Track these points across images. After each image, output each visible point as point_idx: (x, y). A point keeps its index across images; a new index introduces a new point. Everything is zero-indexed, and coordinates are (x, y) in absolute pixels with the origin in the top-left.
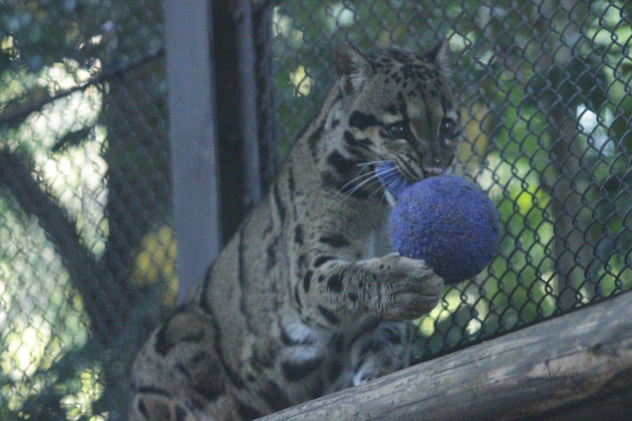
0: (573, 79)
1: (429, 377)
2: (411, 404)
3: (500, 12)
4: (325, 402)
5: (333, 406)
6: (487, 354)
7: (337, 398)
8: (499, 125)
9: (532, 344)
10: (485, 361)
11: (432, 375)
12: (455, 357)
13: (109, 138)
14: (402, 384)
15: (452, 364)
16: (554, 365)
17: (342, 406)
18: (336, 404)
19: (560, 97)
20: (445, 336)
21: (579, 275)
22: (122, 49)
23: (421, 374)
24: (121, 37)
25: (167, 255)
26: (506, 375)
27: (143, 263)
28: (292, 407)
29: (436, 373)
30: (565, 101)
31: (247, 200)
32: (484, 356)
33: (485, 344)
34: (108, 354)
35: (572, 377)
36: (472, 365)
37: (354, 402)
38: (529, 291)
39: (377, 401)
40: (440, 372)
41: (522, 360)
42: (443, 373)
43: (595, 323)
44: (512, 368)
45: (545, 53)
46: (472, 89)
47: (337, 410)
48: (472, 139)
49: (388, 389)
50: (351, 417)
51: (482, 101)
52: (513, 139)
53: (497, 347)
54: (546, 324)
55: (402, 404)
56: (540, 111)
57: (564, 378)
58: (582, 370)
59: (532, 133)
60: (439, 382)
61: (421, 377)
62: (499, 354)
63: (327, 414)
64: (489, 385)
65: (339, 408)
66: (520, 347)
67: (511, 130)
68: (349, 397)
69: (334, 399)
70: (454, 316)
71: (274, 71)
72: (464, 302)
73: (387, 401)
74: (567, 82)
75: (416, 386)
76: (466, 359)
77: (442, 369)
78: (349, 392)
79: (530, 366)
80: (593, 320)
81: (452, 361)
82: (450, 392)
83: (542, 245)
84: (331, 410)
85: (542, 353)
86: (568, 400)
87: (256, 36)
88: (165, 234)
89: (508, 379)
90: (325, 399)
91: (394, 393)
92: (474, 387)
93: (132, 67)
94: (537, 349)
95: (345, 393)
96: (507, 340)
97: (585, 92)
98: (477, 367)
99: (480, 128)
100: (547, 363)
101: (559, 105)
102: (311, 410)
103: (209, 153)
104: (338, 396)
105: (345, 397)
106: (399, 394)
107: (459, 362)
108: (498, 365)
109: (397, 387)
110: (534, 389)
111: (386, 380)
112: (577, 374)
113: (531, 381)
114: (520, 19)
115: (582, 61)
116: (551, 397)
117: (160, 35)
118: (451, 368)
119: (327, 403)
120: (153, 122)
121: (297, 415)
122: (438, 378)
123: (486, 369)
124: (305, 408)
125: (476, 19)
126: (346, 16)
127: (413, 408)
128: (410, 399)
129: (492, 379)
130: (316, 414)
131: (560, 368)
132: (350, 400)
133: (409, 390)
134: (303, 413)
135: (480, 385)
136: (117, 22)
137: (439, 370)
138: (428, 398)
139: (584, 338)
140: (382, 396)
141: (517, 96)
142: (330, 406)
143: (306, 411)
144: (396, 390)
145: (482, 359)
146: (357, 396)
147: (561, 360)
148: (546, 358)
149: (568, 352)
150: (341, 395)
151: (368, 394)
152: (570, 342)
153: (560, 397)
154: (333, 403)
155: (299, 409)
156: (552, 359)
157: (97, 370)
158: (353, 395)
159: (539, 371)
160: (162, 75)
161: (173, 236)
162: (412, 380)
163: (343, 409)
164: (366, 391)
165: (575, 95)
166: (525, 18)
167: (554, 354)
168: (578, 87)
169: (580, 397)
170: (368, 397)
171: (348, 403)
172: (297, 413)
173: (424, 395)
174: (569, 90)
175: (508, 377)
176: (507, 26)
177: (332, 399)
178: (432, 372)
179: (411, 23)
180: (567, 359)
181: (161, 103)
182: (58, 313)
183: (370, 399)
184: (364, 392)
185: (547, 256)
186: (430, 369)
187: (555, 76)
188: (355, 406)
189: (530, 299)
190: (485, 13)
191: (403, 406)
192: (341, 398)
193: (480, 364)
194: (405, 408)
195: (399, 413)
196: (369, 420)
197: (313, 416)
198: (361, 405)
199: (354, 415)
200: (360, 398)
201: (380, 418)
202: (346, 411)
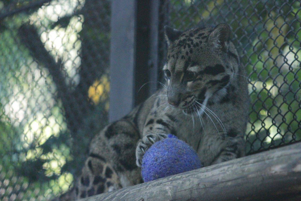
1: (239, 167)
2: (228, 181)
5: (186, 178)
6: (272, 156)
7: (189, 174)
9: (296, 153)
10: (270, 160)
11: (241, 166)
14: (224, 170)
15: (252, 161)
17: (191, 179)
18: (188, 178)
23: (235, 165)
26: (281, 169)
28: (164, 178)
29: (243, 165)
32: (270, 158)
33: (271, 151)
36: (263, 162)
37: (198, 178)
39: (210, 178)
40: (245, 165)
41: (290, 162)
42: (247, 166)
44: (284, 165)
47: (188, 181)
48: (274, 38)
49: (216, 172)
50: (195, 186)
52: (297, 40)
53: (277, 153)
55: (224, 180)
60: (244, 170)
61: (235, 167)
62: (278, 157)
63: (183, 183)
64: (272, 174)
65: (189, 180)
66: (290, 155)
67: (296, 35)
68: (195, 174)
69: (187, 175)
70: (257, 134)
72: (263, 127)
73: (215, 178)
75: (231, 172)
76: (260, 158)
77: (247, 163)
78: (196, 172)
79: (294, 165)
81: (252, 159)
82: (250, 176)
84: (185, 181)
89: (282, 171)
90: (182, 174)
91: (219, 174)
92: (263, 174)
95: (193, 172)
96: (284, 150)
98: (266, 164)
99: (279, 32)
102: (174, 180)
104: (190, 173)
105: (193, 174)
106: (222, 175)
107: (256, 160)
108: (277, 163)
109: (221, 171)
110: (296, 178)
113: (294, 173)
118: (251, 163)
119: (183, 177)
121: (166, 182)
122: (244, 168)
123: (270, 165)
124: (171, 178)
127: (229, 183)
128: (227, 178)
129: (273, 170)
130: (176, 182)
132: (196, 176)
133: (228, 173)
134: (169, 181)
135: (266, 174)
137: (245, 163)
138: (238, 179)
140: (213, 176)
143: (171, 180)
144: (221, 172)
145: (268, 159)
146: (200, 175)
150: (191, 173)
151: (206, 173)
154: (186, 177)
155: (168, 179)
158: (197, 174)
159: (299, 168)
162: (230, 168)
164: (205, 172)
170: (205, 175)
171: (194, 178)
172: (166, 181)
173: (235, 176)
177: (186, 175)
178: (241, 164)
183: (206, 177)
184: (203, 172)
186: (240, 162)
188: (198, 180)
191: (224, 182)
192: (191, 175)
193: (267, 162)
194: (225, 183)
195: (222, 185)
196: (205, 188)
197: (175, 183)
198: (201, 179)
199: (197, 185)
200: (201, 175)
201: (211, 187)
202: (193, 182)
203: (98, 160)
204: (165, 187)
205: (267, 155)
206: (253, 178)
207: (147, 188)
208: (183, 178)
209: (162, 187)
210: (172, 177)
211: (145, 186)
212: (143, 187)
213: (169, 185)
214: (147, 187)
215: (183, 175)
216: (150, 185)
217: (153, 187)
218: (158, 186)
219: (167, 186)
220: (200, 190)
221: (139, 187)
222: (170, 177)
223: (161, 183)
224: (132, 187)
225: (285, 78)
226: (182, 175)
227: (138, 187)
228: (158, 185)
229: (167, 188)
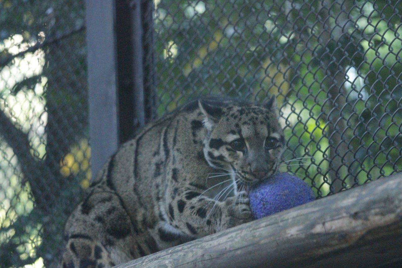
0: (343, 47)
1: (249, 232)
2: (238, 249)
3: (297, 6)
4: (183, 248)
5: (188, 250)
6: (286, 218)
7: (191, 245)
8: (296, 75)
9: (314, 212)
10: (284, 222)
11: (251, 231)
12: (265, 220)
13: (48, 82)
14: (232, 237)
15: (263, 224)
16: (328, 225)
17: (193, 250)
18: (190, 249)
19: (335, 59)
22: (58, 26)
23: (244, 231)
24: (57, 19)
25: (84, 156)
26: (298, 231)
27: (70, 160)
28: (162, 251)
29: (254, 229)
30: (338, 61)
31: (136, 121)
32: (284, 219)
33: (285, 212)
35: (339, 233)
36: (276, 225)
37: (202, 248)
38: (313, 180)
39: (216, 247)
40: (256, 229)
41: (307, 222)
42: (258, 230)
43: (354, 199)
44: (301, 227)
45: (326, 31)
47: (191, 253)
48: (278, 85)
49: (223, 240)
50: (200, 257)
51: (285, 62)
52: (304, 85)
53: (292, 213)
54: (323, 200)
55: (231, 249)
56: (322, 67)
57: (334, 233)
58: (345, 229)
59: (317, 81)
60: (255, 236)
61: (244, 232)
62: (294, 218)
63: (184, 255)
64: (287, 238)
65: (192, 251)
66: (307, 214)
67: (303, 79)
68: (198, 244)
69: (189, 246)
71: (155, 40)
73: (222, 247)
74: (339, 49)
75: (241, 238)
76: (273, 221)
77: (257, 227)
78: (199, 241)
79: (313, 226)
80: (353, 197)
81: (264, 222)
82: (262, 242)
83: (322, 152)
84: (187, 252)
85: (321, 217)
86: (337, 247)
87: (143, 18)
88: (84, 144)
89: (299, 234)
90: (183, 245)
91: (227, 242)
92: (277, 239)
93: (64, 37)
94: (318, 215)
95: (196, 242)
96: (299, 209)
97: (350, 55)
98: (279, 226)
99: (284, 78)
100: (324, 224)
101: (334, 63)
102: (174, 252)
103: (113, 91)
104: (192, 243)
105: (196, 245)
106: (230, 243)
107: (268, 223)
108: (293, 225)
109: (229, 238)
110: (315, 241)
111: (222, 234)
112: (343, 231)
113: (313, 236)
114: (310, 9)
115: (349, 36)
116: (326, 245)
117: (83, 17)
118: (263, 227)
119: (184, 248)
120: (77, 72)
121: (166, 255)
122: (255, 233)
123: (285, 228)
124: (170, 251)
125: (282, 9)
126: (200, 8)
127: (239, 252)
128: (237, 246)
129: (289, 234)
130: (177, 255)
131: (332, 227)
132: (199, 246)
133: (236, 240)
134: (168, 254)
135: (281, 238)
136: (55, 10)
137: (255, 228)
138: (249, 245)
139: (347, 208)
140: (219, 244)
141: (308, 59)
142: (186, 250)
143: (171, 253)
144: (229, 240)
145: (282, 221)
146: (204, 244)
147: (333, 222)
148: (323, 221)
149: (338, 217)
151: (211, 242)
152: (338, 211)
153: (331, 246)
154: (188, 248)
155: (167, 252)
156: (327, 222)
157: (39, 227)
158: (201, 243)
159: (319, 229)
160: (84, 44)
161: (89, 144)
162: (238, 234)
163: (195, 252)
164: (209, 241)
165: (344, 57)
166: (313, 8)
167: (328, 218)
168: (346, 53)
169: (344, 246)
170: (210, 245)
171: (198, 248)
172: (165, 254)
173: (245, 243)
174: (341, 54)
175: (298, 233)
176: (301, 14)
177: (187, 246)
178: (251, 229)
179: (241, 11)
180: (336, 222)
181: (83, 61)
182: (15, 191)
183: (212, 246)
184: (208, 241)
185: (325, 159)
186: (250, 227)
187: (331, 46)
188: (202, 250)
189: (313, 185)
190: (288, 6)
191: (232, 250)
192: (194, 245)
193: (281, 224)
194: (233, 252)
195: (230, 254)
196: (211, 259)
197: (175, 256)
198: (206, 250)
199: (202, 256)
200: (205, 245)
201: (217, 258)
202: (196, 253)
203: (81, 240)
204: (164, 261)
205: (280, 216)
206: (266, 244)
207: (144, 264)
208: (185, 249)
209: (161, 261)
210: (172, 249)
211: (140, 262)
212: (137, 263)
213: (169, 259)
214: (143, 263)
215: (184, 247)
216: (146, 260)
217: (150, 262)
218: (156, 261)
219: (167, 259)
220: (205, 262)
221: (134, 263)
222: (169, 250)
223: (159, 257)
224: (126, 264)
225: (293, 130)
226: (183, 247)
227: (132, 263)
228: (156, 259)
229: (167, 262)
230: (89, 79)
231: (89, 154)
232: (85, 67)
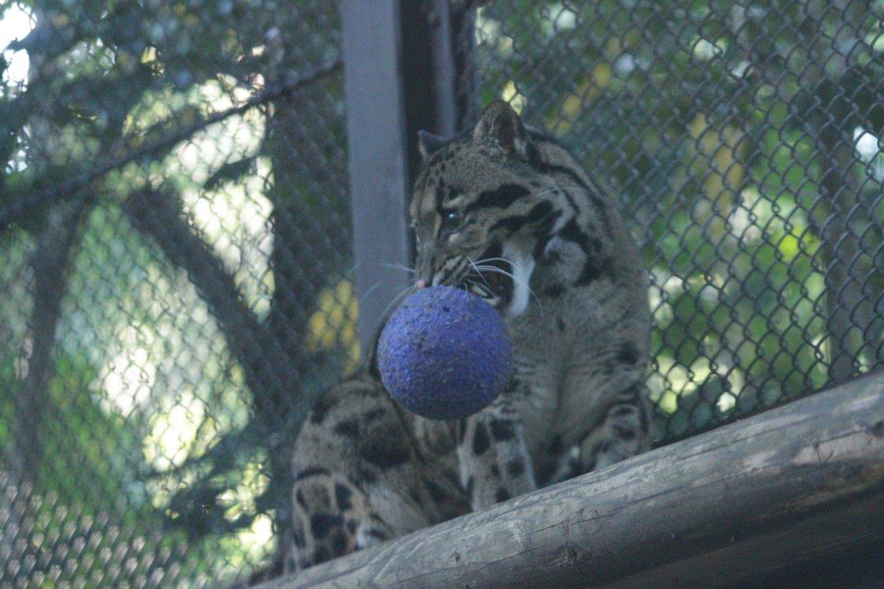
0: (848, 94)
1: (671, 464)
2: (650, 497)
3: (757, 12)
4: (542, 497)
5: (552, 500)
6: (742, 436)
7: (557, 491)
8: (757, 152)
9: (797, 423)
10: (739, 444)
11: (674, 462)
12: (702, 441)
13: (275, 171)
14: (637, 474)
15: (699, 449)
16: (825, 448)
17: (563, 500)
18: (556, 499)
19: (832, 117)
20: (690, 415)
21: (857, 338)
22: (289, 63)
23: (660, 461)
24: (287, 47)
25: (346, 316)
26: (766, 461)
27: (318, 325)
29: (679, 459)
30: (838, 122)
32: (738, 438)
33: (740, 423)
34: (274, 439)
35: (847, 464)
36: (723, 449)
37: (578, 496)
38: (794, 358)
39: (607, 494)
40: (684, 458)
41: (785, 443)
42: (687, 460)
43: (876, 397)
44: (773, 453)
45: (813, 62)
46: (723, 109)
47: (558, 506)
48: (722, 170)
49: (620, 479)
50: (575, 515)
51: (736, 124)
52: (774, 170)
53: (754, 427)
54: (815, 399)
55: (637, 498)
56: (807, 134)
57: (839, 464)
58: (858, 455)
59: (798, 162)
60: (683, 471)
61: (661, 465)
62: (757, 435)
63: (545, 511)
64: (745, 474)
65: (560, 503)
66: (784, 427)
67: (771, 159)
68: (571, 490)
69: (554, 493)
70: (701, 388)
71: (478, 88)
72: (714, 372)
73: (618, 495)
74: (840, 99)
75: (654, 476)
76: (716, 442)
77: (686, 454)
78: (573, 483)
79: (795, 450)
80: (873, 393)
81: (699, 444)
82: (697, 482)
83: (810, 301)
84: (550, 505)
85: (811, 433)
86: (843, 492)
87: (455, 44)
88: (344, 290)
89: (769, 466)
90: (542, 493)
91: (627, 484)
92: (726, 476)
93: (302, 83)
94: (802, 430)
95: (567, 485)
96: (767, 418)
97: (862, 111)
98: (729, 452)
99: (733, 157)
100: (816, 446)
101: (831, 127)
102: (525, 506)
104: (559, 488)
105: (567, 490)
106: (632, 487)
107: (707, 446)
108: (756, 449)
109: (631, 477)
110: (800, 479)
111: (618, 469)
112: (855, 460)
113: (796, 469)
114: (782, 20)
115: (859, 73)
116: (821, 488)
117: (337, 44)
118: (698, 454)
119: (544, 498)
120: (329, 151)
121: (508, 512)
122: (681, 466)
123: (740, 455)
124: (517, 503)
125: (728, 21)
126: (566, 19)
127: (651, 503)
128: (646, 492)
129: (748, 466)
130: (531, 511)
131: (831, 455)
132: (573, 493)
133: (646, 480)
134: (514, 510)
135: (733, 475)
136: (283, 30)
137: (682, 456)
138: (670, 491)
139: (862, 415)
140: (613, 489)
141: (780, 116)
142: (548, 501)
143: (518, 507)
144: (629, 481)
145: (735, 441)
146: (582, 489)
147: (833, 443)
148: (815, 440)
149: (842, 433)
150: (562, 487)
151: (596, 486)
152: (845, 419)
153: (833, 489)
154: (552, 497)
155: (510, 505)
156: (823, 442)
157: (261, 457)
158: (576, 487)
159: (807, 456)
160: (340, 93)
161: (353, 293)
162: (649, 468)
163: (565, 505)
164: (593, 482)
165: (851, 114)
166: (788, 19)
167: (825, 435)
168: (854, 105)
169: (858, 488)
170: (596, 490)
171: (571, 497)
172: (507, 510)
173: (665, 487)
174: (842, 109)
175: (767, 464)
176: (766, 30)
177: (551, 493)
178: (674, 458)
179: (647, 26)
180: (841, 441)
181: (339, 127)
182: (213, 388)
183: (597, 493)
184: (591, 483)
185: (818, 314)
186: (671, 454)
187: (826, 90)
188: (579, 501)
189: (796, 368)
190: (738, 16)
191: (639, 500)
192: (562, 492)
193: (733, 448)
194: (641, 503)
195: (634, 509)
196: (597, 518)
197: (527, 513)
198: (587, 500)
199: (578, 512)
200: (586, 491)
201: (611, 515)
202: (568, 508)
204: (505, 523)
205: (730, 433)
206: (705, 486)
207: (466, 529)
208: (546, 499)
209: (499, 524)
210: (521, 500)
211: (460, 526)
212: (454, 528)
213: (515, 519)
214: (464, 527)
215: (544, 494)
216: (471, 522)
217: (479, 525)
218: (490, 523)
219: (511, 520)
220: (585, 523)
221: (447, 529)
222: (515, 501)
223: (496, 516)
224: (431, 530)
225: (753, 258)
226: (541, 494)
227: (444, 528)
228: (489, 520)
229: (511, 525)
230: (352, 167)
231: (354, 312)
232: (344, 143)
